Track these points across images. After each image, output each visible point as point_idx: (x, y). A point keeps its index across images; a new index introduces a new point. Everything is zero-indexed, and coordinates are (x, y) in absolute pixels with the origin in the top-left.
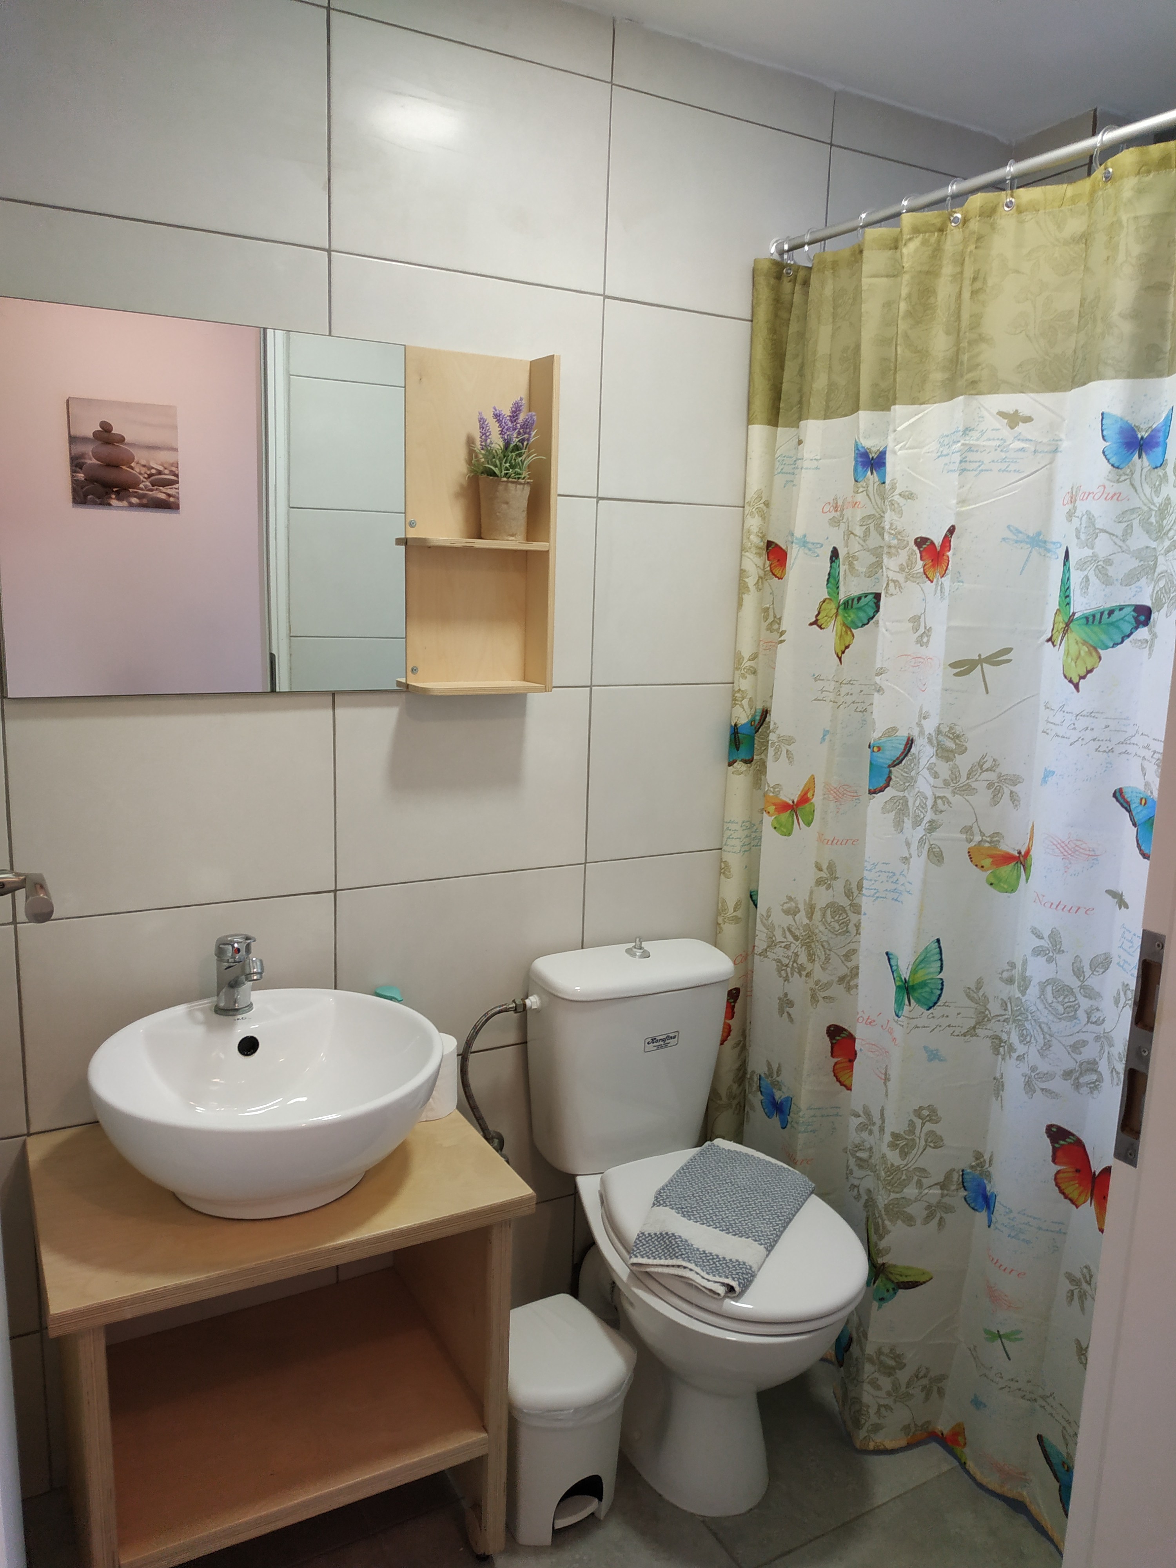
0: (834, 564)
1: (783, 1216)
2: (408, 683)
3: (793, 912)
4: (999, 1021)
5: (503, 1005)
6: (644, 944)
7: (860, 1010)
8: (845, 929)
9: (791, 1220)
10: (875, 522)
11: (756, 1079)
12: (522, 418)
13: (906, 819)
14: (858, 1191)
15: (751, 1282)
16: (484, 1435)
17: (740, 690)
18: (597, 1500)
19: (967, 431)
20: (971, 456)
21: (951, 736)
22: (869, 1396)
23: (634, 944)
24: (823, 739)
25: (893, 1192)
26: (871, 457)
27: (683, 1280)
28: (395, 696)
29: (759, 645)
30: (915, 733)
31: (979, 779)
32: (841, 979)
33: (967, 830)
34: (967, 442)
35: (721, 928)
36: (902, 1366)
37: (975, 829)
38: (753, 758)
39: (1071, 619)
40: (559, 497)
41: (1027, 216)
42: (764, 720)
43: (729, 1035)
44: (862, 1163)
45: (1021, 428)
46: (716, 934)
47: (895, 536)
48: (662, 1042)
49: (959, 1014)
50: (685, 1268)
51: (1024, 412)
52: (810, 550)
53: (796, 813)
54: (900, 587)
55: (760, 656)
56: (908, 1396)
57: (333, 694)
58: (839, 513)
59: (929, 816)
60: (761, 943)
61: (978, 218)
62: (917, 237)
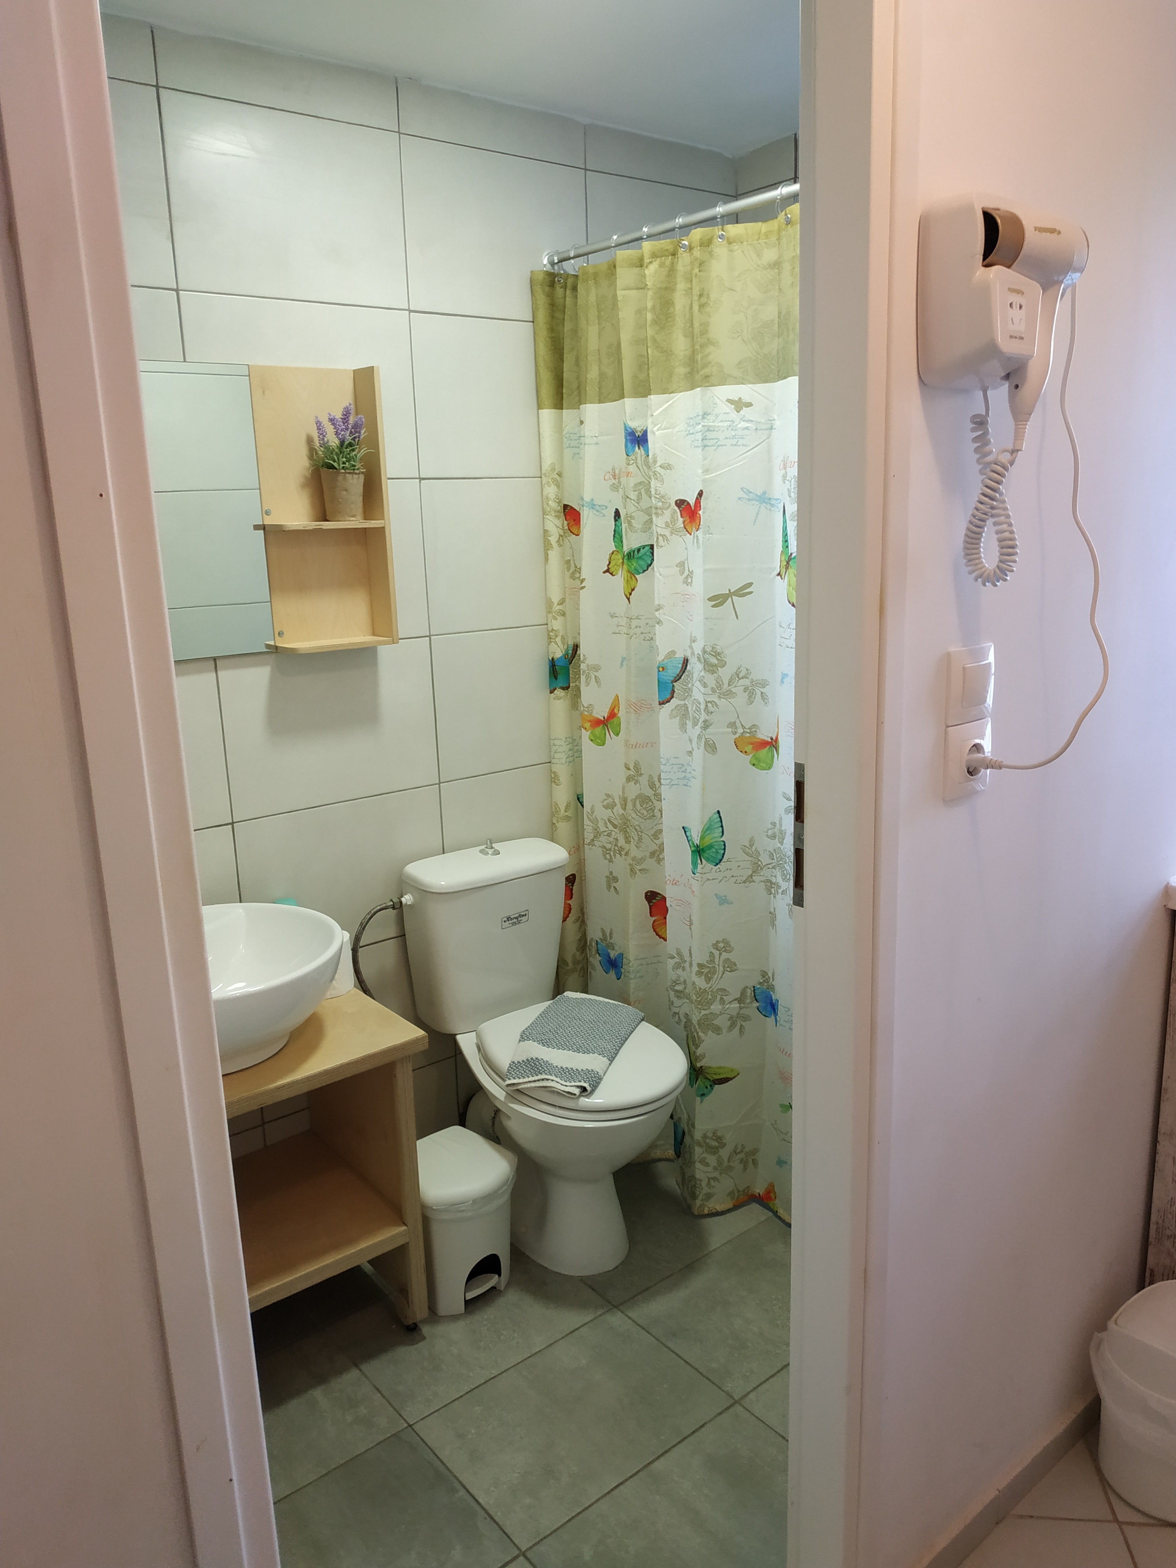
0: (617, 522)
1: (620, 1036)
2: (277, 645)
3: (611, 806)
4: (769, 868)
5: (382, 905)
6: (494, 845)
7: (667, 875)
8: (652, 814)
9: (627, 1039)
10: (644, 487)
11: (594, 944)
12: (352, 420)
13: (688, 722)
14: (679, 1017)
15: (598, 1083)
16: (404, 1228)
17: (553, 629)
18: (497, 1276)
19: (705, 415)
20: (710, 435)
21: (714, 654)
22: (701, 1172)
23: (486, 846)
24: (622, 665)
25: (703, 1010)
26: (637, 435)
27: (546, 1089)
28: (267, 656)
29: (565, 592)
30: (688, 654)
31: (737, 685)
32: (652, 854)
33: (732, 725)
34: (706, 424)
35: (556, 827)
36: (723, 1145)
37: (738, 724)
38: (569, 686)
39: (790, 559)
40: (389, 481)
41: (735, 247)
42: (576, 653)
43: (570, 912)
44: (680, 994)
45: (745, 410)
46: (553, 833)
47: (660, 500)
48: (515, 920)
49: (739, 866)
50: (548, 1080)
51: (746, 399)
52: (598, 511)
53: (607, 726)
54: (667, 540)
55: (567, 600)
56: (730, 1168)
57: (215, 659)
58: (617, 480)
59: (703, 716)
60: (588, 836)
61: (699, 248)
62: (655, 260)
